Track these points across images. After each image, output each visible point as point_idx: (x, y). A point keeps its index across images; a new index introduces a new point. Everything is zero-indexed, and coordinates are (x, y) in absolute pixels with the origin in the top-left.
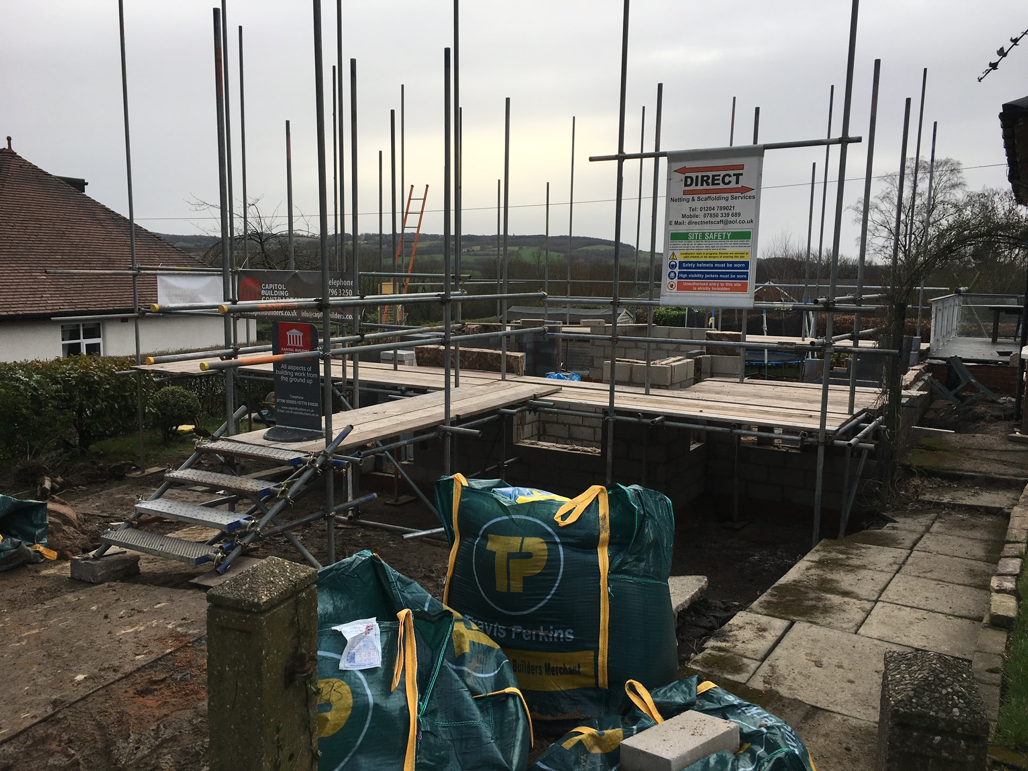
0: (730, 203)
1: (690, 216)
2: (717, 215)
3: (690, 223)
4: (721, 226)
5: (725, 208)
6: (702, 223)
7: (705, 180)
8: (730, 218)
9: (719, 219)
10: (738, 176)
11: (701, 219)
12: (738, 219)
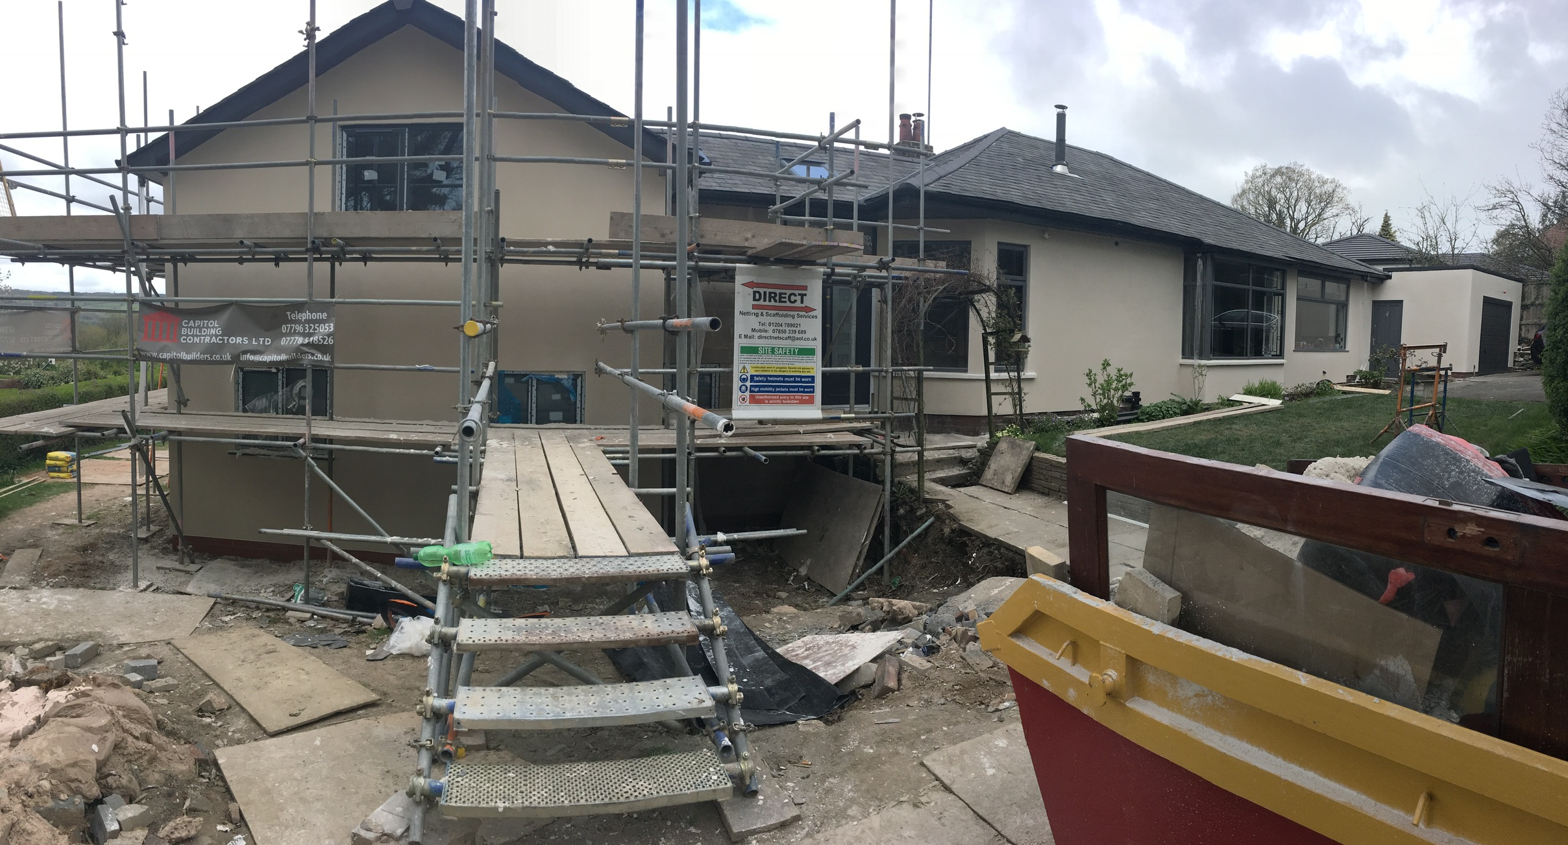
0: (797, 321)
1: (760, 331)
2: (784, 332)
3: (760, 337)
4: (789, 342)
5: (792, 325)
6: (771, 337)
7: (772, 296)
8: (797, 335)
9: (787, 335)
10: (802, 296)
11: (770, 334)
12: (804, 336)
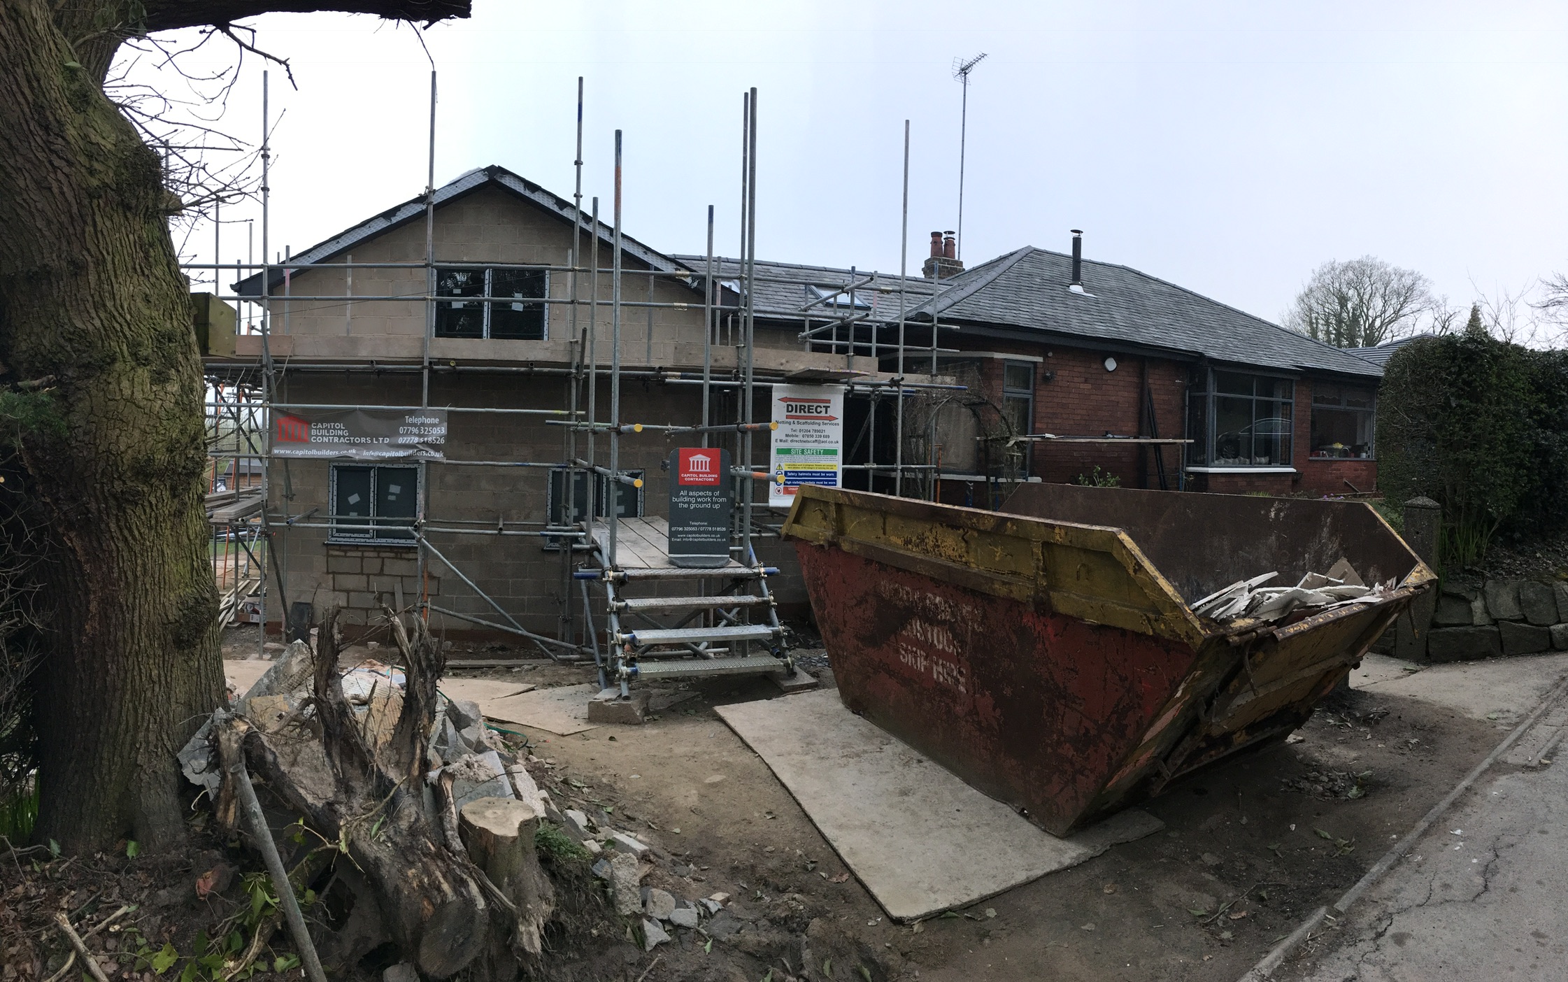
0: (822, 427)
1: (792, 436)
2: (812, 436)
3: (792, 441)
4: (816, 444)
5: (819, 431)
6: (801, 441)
7: (802, 409)
8: (822, 439)
9: (814, 439)
10: (827, 408)
11: (800, 438)
12: (828, 440)
